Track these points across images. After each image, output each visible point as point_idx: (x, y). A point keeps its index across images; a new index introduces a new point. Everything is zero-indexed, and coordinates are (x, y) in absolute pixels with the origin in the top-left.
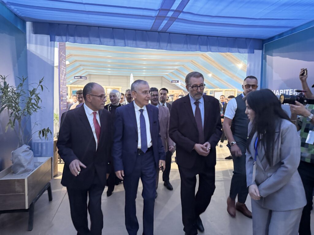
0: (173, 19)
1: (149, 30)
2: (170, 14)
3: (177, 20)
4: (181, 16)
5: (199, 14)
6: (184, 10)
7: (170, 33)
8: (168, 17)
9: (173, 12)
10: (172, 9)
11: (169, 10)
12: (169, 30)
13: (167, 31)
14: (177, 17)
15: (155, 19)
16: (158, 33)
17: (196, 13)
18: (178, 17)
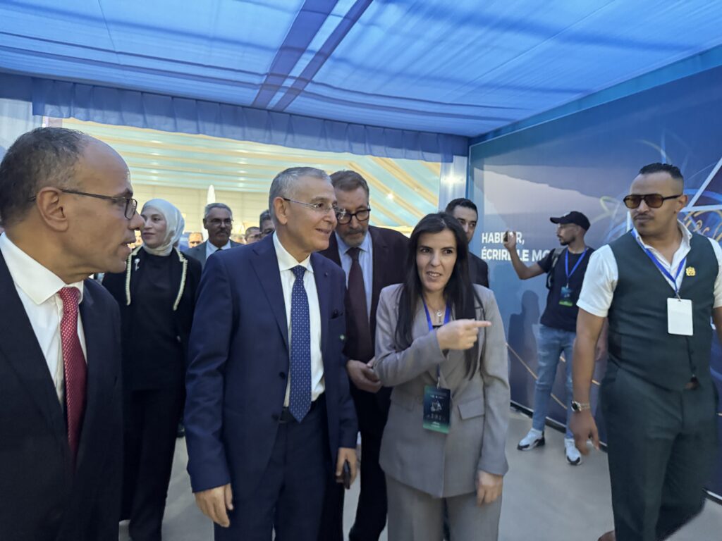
0: (295, 91)
1: (249, 105)
2: (289, 83)
3: (302, 93)
4: (309, 88)
5: (343, 87)
6: (315, 79)
7: (291, 114)
8: (285, 87)
9: (294, 80)
10: (291, 74)
11: (286, 77)
12: (287, 109)
13: (284, 111)
14: (301, 89)
15: (261, 90)
16: (266, 112)
17: (336, 86)
18: (305, 89)
